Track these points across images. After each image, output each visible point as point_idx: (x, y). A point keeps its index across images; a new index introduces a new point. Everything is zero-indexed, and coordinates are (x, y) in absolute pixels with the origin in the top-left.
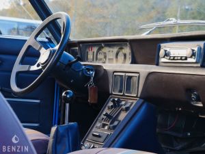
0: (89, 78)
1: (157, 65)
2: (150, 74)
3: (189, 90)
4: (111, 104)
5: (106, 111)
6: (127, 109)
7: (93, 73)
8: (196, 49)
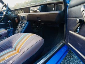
0: (15, 17)
1: (30, 13)
2: (28, 15)
3: (38, 18)
4: (21, 22)
5: (20, 24)
6: (24, 23)
7: (16, 16)
8: (39, 8)
